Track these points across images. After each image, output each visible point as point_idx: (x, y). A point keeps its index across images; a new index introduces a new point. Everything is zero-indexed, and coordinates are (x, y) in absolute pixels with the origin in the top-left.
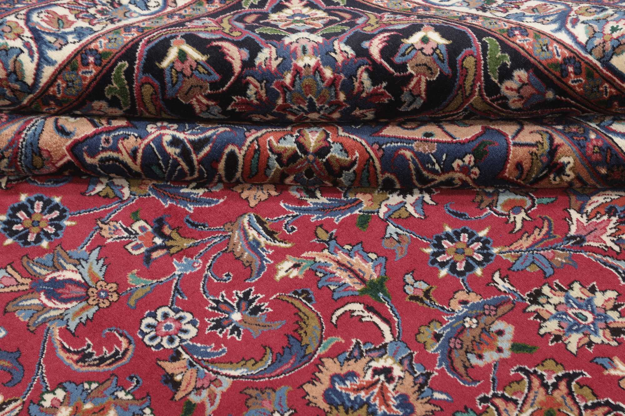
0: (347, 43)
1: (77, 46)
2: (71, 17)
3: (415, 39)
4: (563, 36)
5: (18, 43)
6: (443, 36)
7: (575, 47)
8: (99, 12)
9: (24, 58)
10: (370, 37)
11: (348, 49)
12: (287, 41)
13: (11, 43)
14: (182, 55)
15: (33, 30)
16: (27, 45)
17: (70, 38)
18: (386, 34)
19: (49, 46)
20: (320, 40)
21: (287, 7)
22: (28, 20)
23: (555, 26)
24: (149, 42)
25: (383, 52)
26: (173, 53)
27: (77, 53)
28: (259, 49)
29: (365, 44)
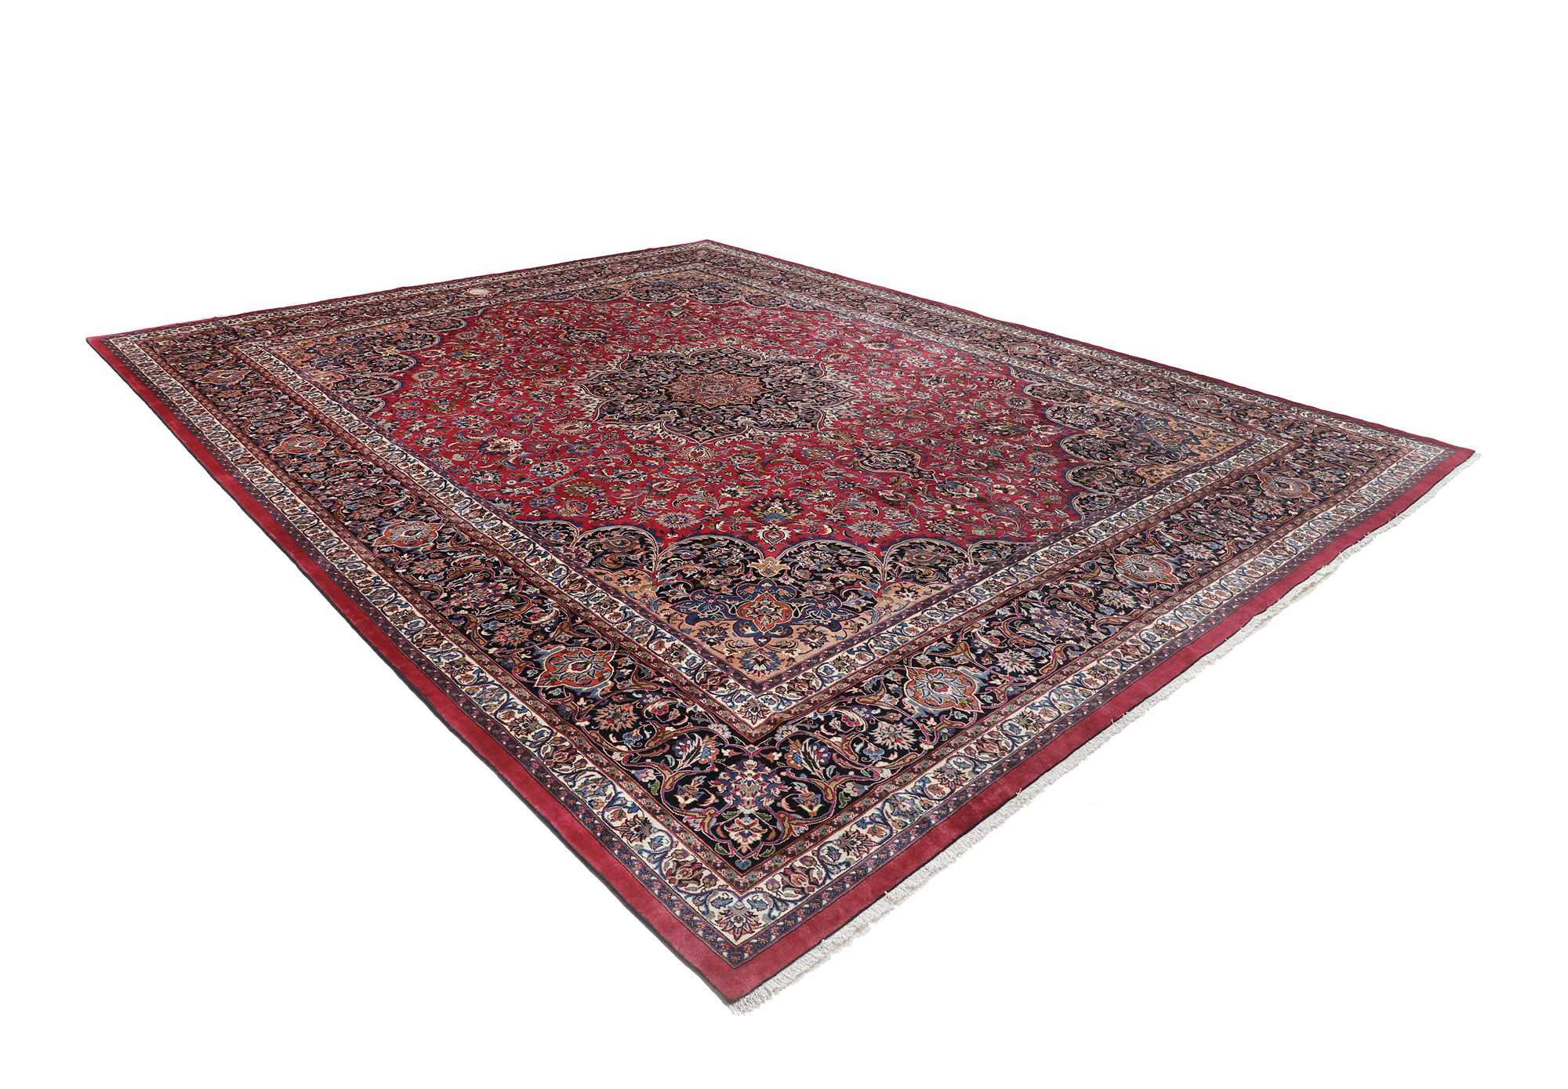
0: (726, 803)
1: (864, 815)
2: (870, 836)
3: (691, 800)
4: (619, 789)
5: (894, 818)
6: (677, 799)
7: (615, 784)
8: (855, 843)
9: (890, 812)
10: (714, 805)
11: (726, 801)
12: (756, 809)
13: (897, 818)
14: (811, 807)
15: (888, 824)
16: (889, 817)
17: (868, 820)
18: (704, 805)
19: (878, 816)
20: (739, 807)
21: (749, 845)
22: (891, 830)
23: (620, 795)
24: (828, 816)
25: (709, 796)
26: (816, 809)
27: (864, 812)
28: (771, 806)
29: (717, 801)
